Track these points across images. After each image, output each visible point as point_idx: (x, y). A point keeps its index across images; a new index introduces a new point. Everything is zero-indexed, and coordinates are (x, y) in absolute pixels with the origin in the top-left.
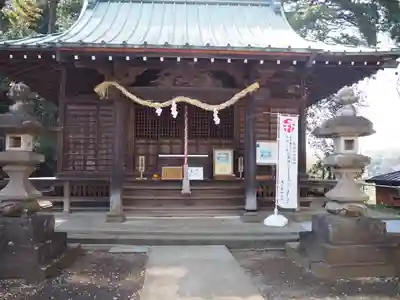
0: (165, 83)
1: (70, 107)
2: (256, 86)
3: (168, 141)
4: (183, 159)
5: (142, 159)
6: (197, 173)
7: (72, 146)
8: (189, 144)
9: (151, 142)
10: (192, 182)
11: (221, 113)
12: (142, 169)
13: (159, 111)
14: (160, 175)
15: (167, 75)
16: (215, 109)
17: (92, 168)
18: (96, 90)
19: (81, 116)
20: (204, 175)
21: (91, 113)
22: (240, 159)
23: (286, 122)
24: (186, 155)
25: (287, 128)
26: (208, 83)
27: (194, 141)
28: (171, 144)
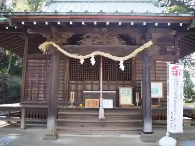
0: (87, 43)
1: (30, 61)
2: (150, 43)
3: (90, 82)
4: (99, 94)
5: (72, 94)
6: (108, 104)
7: (30, 85)
8: (103, 84)
9: (79, 82)
10: (106, 110)
11: (125, 63)
12: (72, 100)
13: (82, 62)
14: (84, 105)
15: (88, 37)
16: (122, 60)
17: (42, 99)
18: (40, 48)
19: (36, 66)
20: (114, 105)
21: (43, 65)
22: (137, 94)
23: (174, 68)
24: (101, 92)
25: (175, 73)
26: (116, 42)
27: (106, 82)
28: (92, 84)
